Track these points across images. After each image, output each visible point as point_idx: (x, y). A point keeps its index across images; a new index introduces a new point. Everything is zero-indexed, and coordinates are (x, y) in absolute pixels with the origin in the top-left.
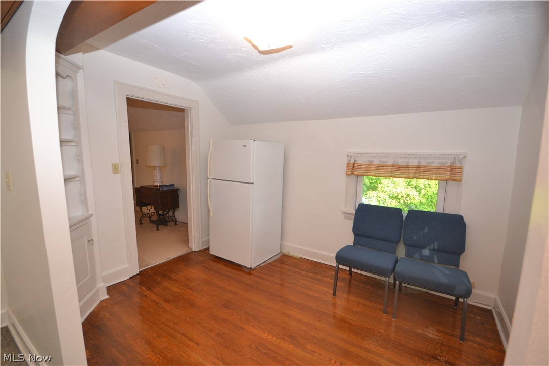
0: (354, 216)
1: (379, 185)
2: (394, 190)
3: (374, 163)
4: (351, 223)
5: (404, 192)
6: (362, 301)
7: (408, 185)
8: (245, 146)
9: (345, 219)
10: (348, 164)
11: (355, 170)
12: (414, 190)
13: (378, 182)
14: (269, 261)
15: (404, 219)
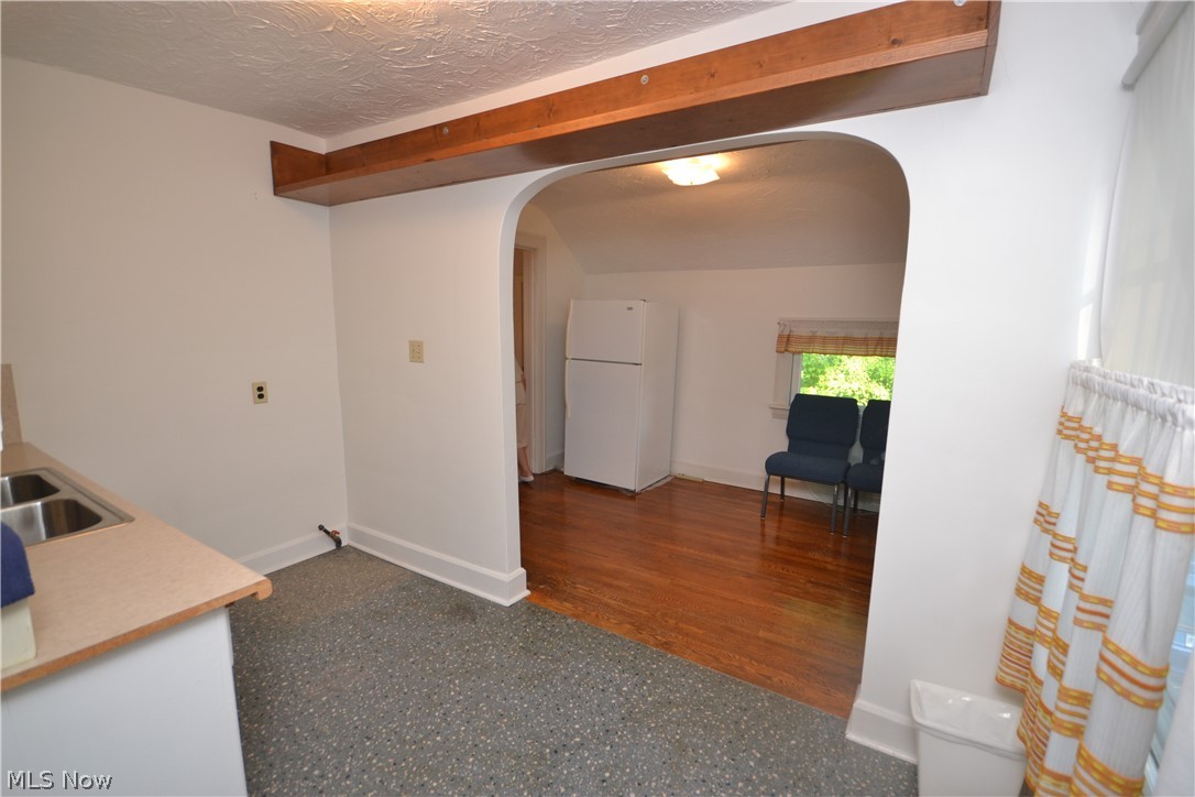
0: (787, 413)
1: (821, 377)
2: (847, 385)
3: (818, 334)
4: (784, 423)
5: (864, 388)
6: (802, 523)
7: (872, 378)
8: (630, 309)
9: (774, 417)
10: (780, 337)
11: (790, 343)
12: (882, 387)
13: (819, 371)
14: (659, 484)
15: (861, 413)
